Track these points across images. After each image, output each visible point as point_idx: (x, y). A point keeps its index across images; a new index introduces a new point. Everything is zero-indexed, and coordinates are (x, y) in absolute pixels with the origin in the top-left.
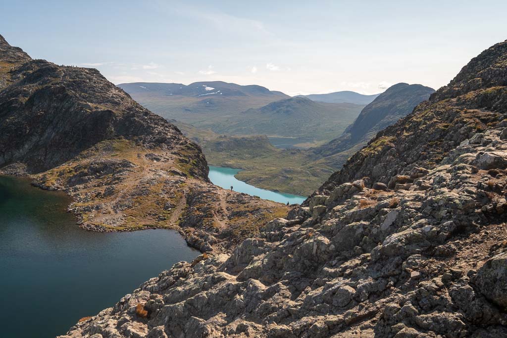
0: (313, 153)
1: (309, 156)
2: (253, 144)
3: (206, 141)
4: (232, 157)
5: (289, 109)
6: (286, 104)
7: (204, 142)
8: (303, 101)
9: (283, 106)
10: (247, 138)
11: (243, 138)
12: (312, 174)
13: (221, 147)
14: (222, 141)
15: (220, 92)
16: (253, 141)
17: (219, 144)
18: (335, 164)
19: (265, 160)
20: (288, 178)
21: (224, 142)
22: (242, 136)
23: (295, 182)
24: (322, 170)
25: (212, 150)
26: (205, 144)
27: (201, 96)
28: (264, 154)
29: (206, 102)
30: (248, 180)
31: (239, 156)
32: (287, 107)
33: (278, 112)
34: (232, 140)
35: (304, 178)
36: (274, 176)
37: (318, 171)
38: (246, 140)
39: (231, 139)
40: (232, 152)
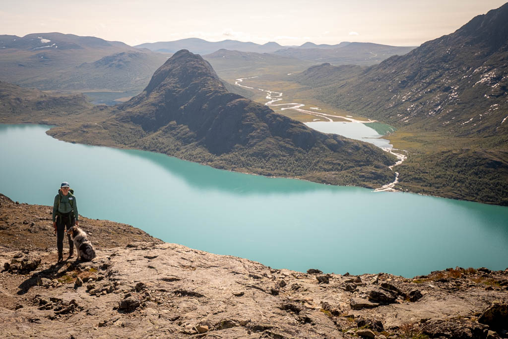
0: (117, 109)
1: (114, 111)
2: (70, 102)
3: (27, 100)
4: (51, 114)
5: (121, 63)
6: (118, 58)
7: (26, 102)
8: (134, 55)
9: (116, 60)
10: (65, 97)
11: (61, 97)
12: (104, 128)
13: (41, 106)
14: (42, 100)
15: (55, 45)
16: (70, 100)
17: (40, 103)
18: (121, 119)
19: (79, 116)
20: (84, 132)
21: (44, 102)
22: (60, 96)
23: (89, 134)
24: (111, 124)
25: (32, 109)
26: (26, 104)
27: (35, 50)
28: (78, 111)
29: (40, 57)
30: (55, 135)
31: (57, 114)
32: (120, 60)
33: (110, 66)
34: (51, 100)
35: (97, 131)
36: (75, 131)
37: (109, 125)
38: (64, 99)
39: (50, 98)
40: (51, 110)
